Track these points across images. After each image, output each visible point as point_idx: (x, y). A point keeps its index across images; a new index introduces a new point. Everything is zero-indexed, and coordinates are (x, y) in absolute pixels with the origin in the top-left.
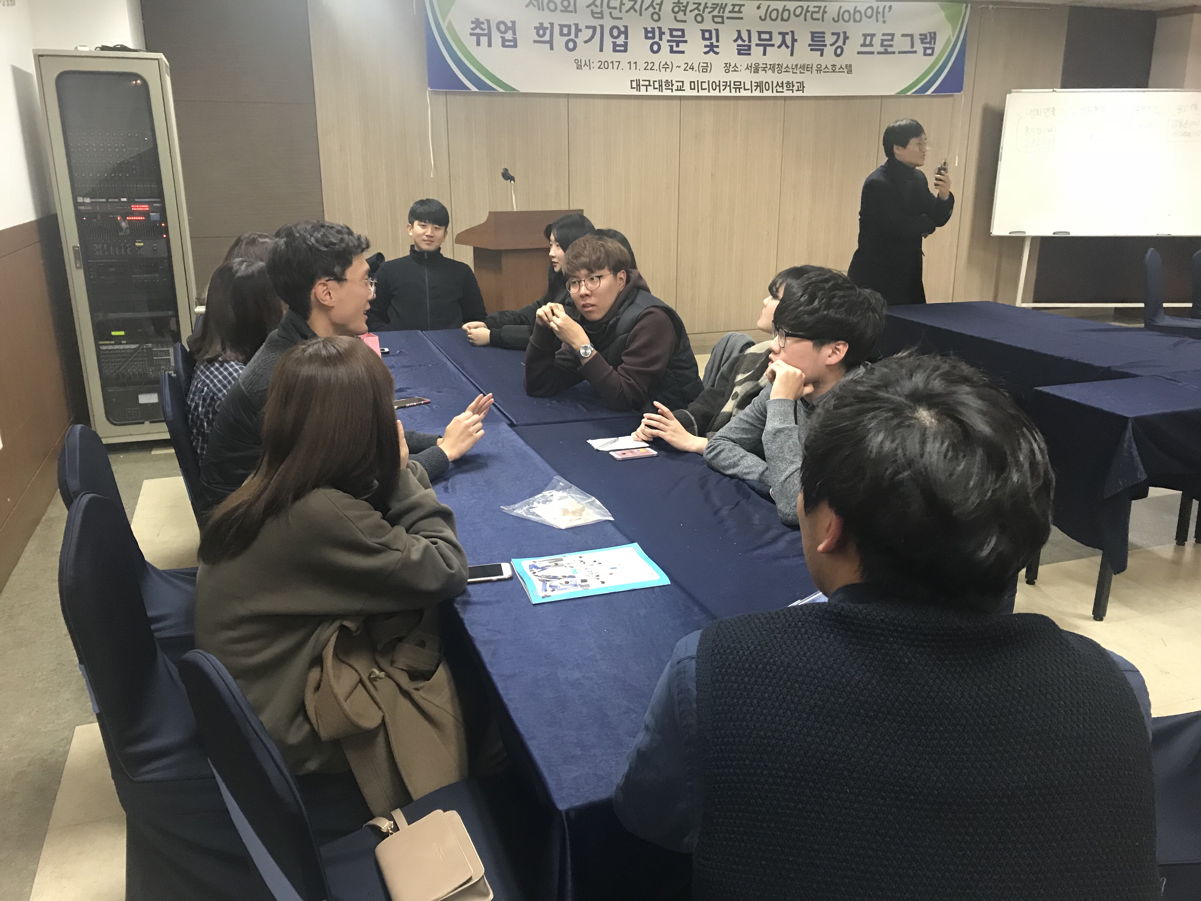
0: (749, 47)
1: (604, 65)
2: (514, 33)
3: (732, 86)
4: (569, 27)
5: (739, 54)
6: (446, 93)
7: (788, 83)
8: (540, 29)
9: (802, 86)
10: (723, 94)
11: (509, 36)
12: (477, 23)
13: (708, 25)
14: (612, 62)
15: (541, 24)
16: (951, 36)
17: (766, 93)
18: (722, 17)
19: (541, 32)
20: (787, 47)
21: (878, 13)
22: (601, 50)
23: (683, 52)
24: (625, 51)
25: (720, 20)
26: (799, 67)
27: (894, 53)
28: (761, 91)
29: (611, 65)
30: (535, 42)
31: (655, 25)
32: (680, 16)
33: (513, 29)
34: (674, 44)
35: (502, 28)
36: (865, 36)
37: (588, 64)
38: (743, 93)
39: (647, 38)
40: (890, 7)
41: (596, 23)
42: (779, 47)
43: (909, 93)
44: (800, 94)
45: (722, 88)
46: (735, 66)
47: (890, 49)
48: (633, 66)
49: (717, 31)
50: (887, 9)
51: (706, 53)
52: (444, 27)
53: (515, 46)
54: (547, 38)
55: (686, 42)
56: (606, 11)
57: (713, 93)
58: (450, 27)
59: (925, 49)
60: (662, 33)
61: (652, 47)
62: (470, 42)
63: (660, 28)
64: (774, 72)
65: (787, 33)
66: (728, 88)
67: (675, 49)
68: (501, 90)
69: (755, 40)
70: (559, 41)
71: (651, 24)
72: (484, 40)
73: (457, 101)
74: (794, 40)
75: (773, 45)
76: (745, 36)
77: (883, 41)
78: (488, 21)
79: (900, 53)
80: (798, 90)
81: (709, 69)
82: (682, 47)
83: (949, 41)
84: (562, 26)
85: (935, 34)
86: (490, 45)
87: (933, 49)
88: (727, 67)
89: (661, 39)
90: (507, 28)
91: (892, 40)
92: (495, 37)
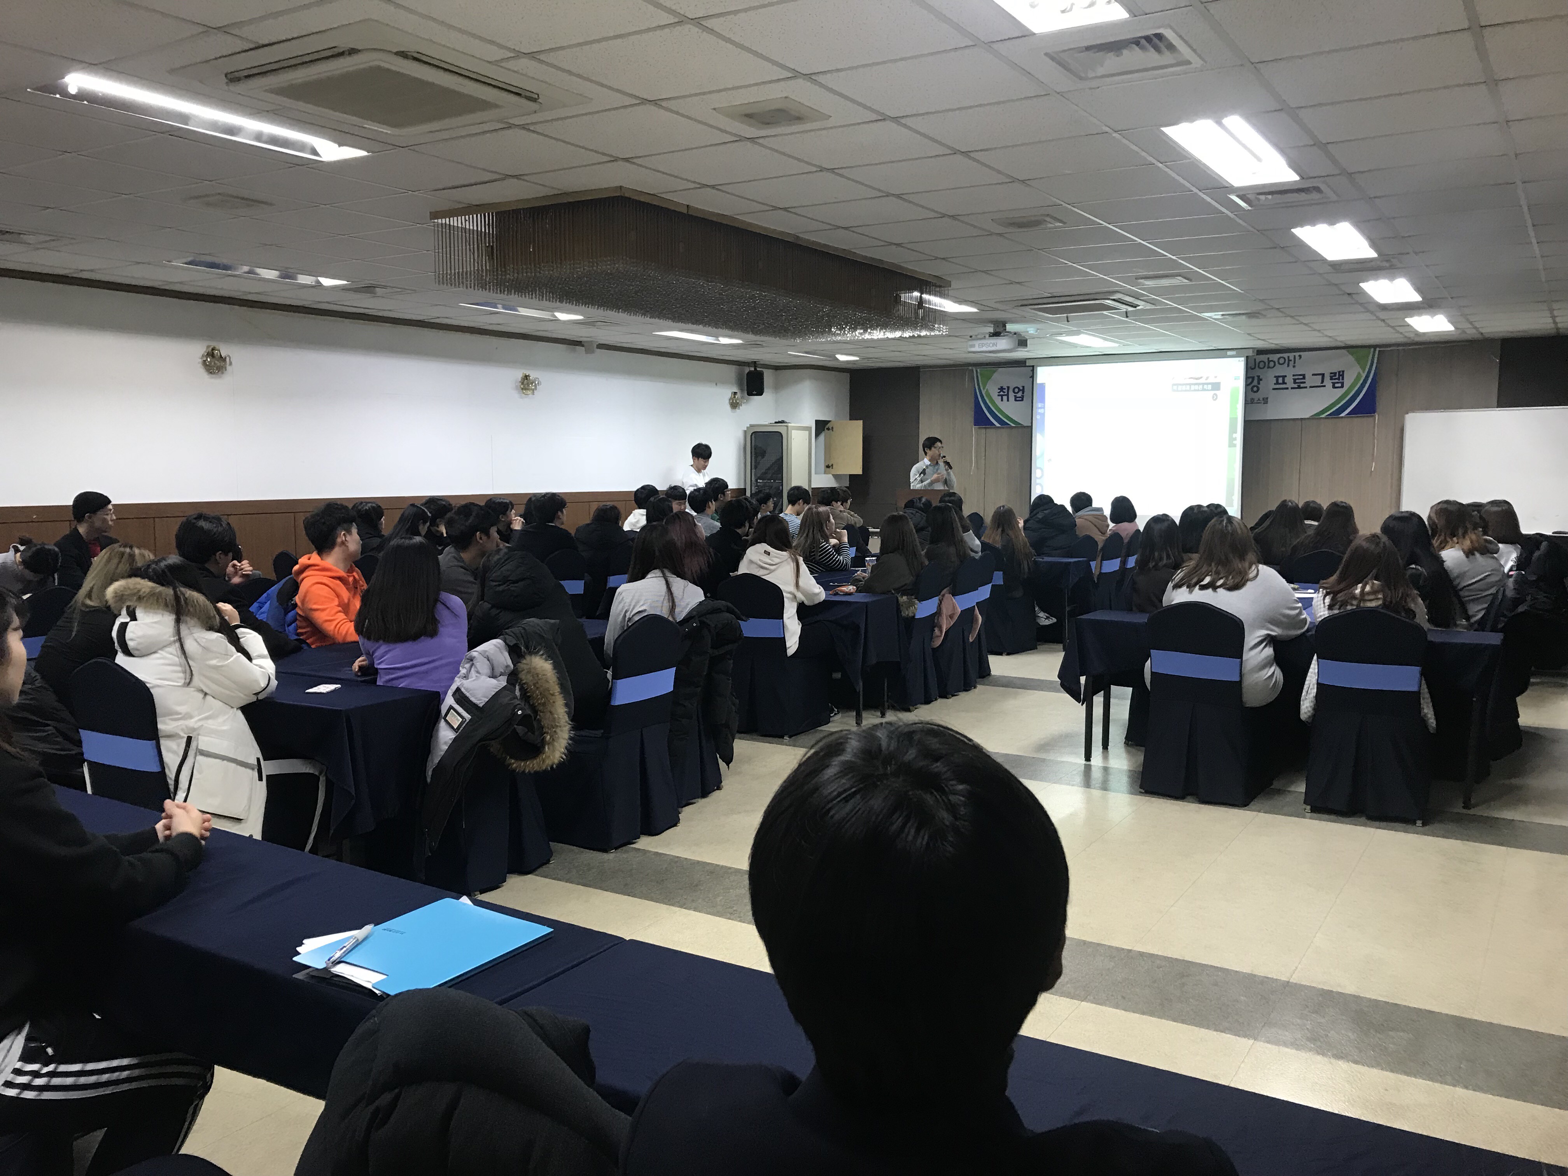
2: (1023, 393)
6: (986, 428)
11: (1020, 395)
12: (1002, 389)
16: (1361, 373)
21: (1289, 360)
27: (1306, 387)
33: (1023, 390)
35: (1016, 390)
36: (1277, 377)
40: (1300, 356)
43: (1323, 416)
47: (1302, 385)
50: (1297, 358)
52: (984, 393)
53: (1022, 400)
58: (987, 393)
59: (1334, 384)
62: (997, 400)
72: (1005, 398)
73: (991, 432)
77: (1295, 380)
78: (1008, 388)
79: (1311, 387)
83: (1359, 376)
85: (1343, 372)
86: (1008, 400)
87: (1343, 384)
90: (1019, 390)
91: (1304, 378)
92: (1011, 395)
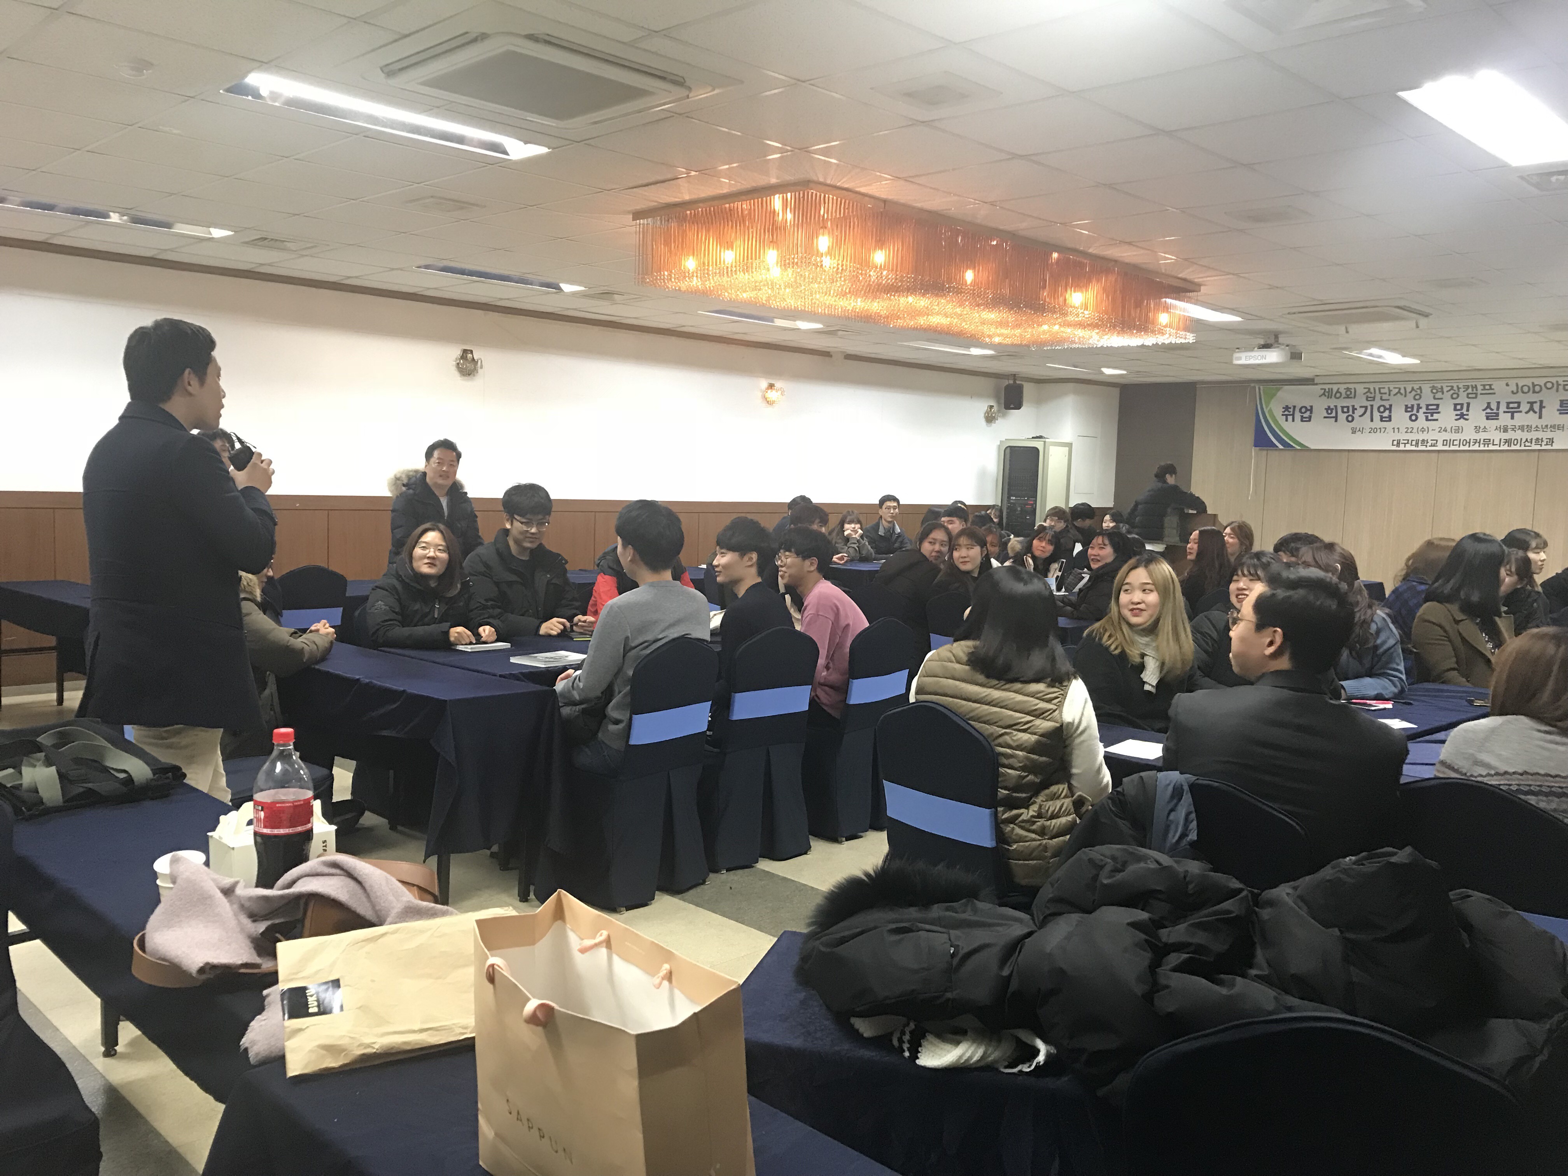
0: (1497, 415)
1: (1373, 430)
2: (1310, 413)
3: (1482, 442)
4: (1348, 407)
5: (1488, 418)
6: (1267, 450)
7: (1537, 439)
8: (1328, 409)
9: (1551, 441)
10: (1471, 448)
11: (1307, 414)
12: (1287, 408)
13: (1463, 399)
14: (1380, 428)
15: (1329, 407)
17: (1513, 447)
18: (1476, 394)
19: (1329, 412)
20: (1535, 412)
22: (1372, 420)
23: (1437, 420)
24: (1390, 420)
25: (1474, 396)
26: (1549, 426)
28: (1509, 445)
29: (1379, 430)
30: (1325, 417)
31: (1415, 403)
32: (1439, 395)
33: (1311, 410)
34: (1429, 415)
35: (1303, 410)
37: (1361, 430)
38: (1491, 447)
39: (1406, 411)
41: (1368, 404)
42: (1527, 413)
44: (1549, 447)
45: (1472, 444)
46: (1485, 427)
48: (1396, 430)
49: (1468, 404)
51: (1456, 420)
53: (1309, 420)
54: (1334, 415)
55: (1439, 413)
56: (1378, 396)
57: (1462, 448)
58: (1270, 411)
60: (1419, 407)
61: (1410, 417)
62: (1281, 420)
63: (1418, 405)
64: (1523, 431)
65: (1536, 402)
66: (1477, 444)
67: (1430, 418)
68: (1298, 448)
69: (1503, 407)
70: (1342, 417)
71: (1410, 402)
72: (1290, 418)
73: (1273, 454)
74: (1542, 407)
75: (1521, 412)
76: (1494, 406)
78: (1294, 407)
80: (1547, 445)
81: (1460, 431)
82: (1436, 416)
84: (1343, 407)
86: (1293, 420)
88: (1477, 429)
89: (1418, 411)
90: (1307, 410)
92: (1298, 416)
